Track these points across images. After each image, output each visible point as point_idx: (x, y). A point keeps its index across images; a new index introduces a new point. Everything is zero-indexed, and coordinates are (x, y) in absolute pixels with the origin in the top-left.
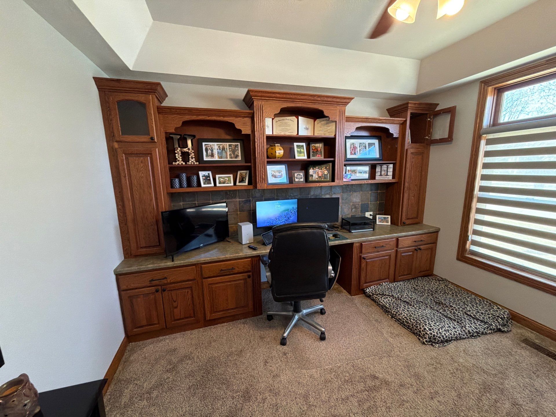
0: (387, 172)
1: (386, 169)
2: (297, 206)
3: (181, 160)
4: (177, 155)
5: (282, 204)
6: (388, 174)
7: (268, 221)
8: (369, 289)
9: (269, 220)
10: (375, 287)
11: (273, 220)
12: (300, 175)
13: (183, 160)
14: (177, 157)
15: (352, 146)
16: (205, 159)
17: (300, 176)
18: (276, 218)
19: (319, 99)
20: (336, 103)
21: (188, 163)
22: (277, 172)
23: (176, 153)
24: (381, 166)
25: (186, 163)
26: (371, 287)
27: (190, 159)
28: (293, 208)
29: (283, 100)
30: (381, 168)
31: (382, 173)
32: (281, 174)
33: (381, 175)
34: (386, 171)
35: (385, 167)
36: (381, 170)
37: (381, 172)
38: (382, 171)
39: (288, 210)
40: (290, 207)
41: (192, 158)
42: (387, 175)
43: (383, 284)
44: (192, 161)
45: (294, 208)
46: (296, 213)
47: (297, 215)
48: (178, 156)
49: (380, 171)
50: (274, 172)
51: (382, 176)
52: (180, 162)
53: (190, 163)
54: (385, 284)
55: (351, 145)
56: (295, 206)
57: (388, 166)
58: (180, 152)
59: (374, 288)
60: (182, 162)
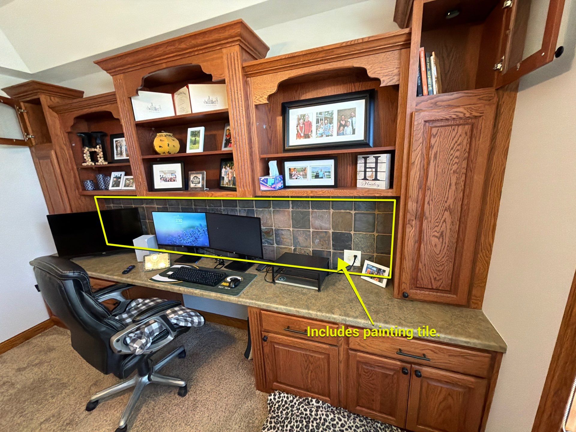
0: (376, 172)
1: (373, 165)
2: (206, 224)
3: (90, 160)
4: (85, 155)
5: (184, 218)
6: (378, 178)
7: (170, 239)
8: (275, 395)
9: (171, 237)
10: (288, 398)
11: (175, 237)
12: (197, 177)
13: (92, 161)
14: (85, 158)
15: (302, 121)
16: (116, 158)
17: (198, 180)
18: (179, 236)
19: (183, 46)
20: (215, 44)
21: (97, 163)
22: (169, 173)
23: (84, 153)
24: (365, 159)
25: (95, 164)
26: (282, 395)
27: (99, 159)
28: (201, 225)
29: (139, 64)
30: (365, 163)
31: (368, 174)
32: (174, 176)
33: (365, 179)
34: (374, 170)
35: (371, 159)
36: (366, 168)
37: (365, 171)
38: (367, 170)
39: (193, 227)
40: (197, 223)
41: (100, 158)
42: (376, 179)
43: (312, 401)
44: (101, 162)
45: (203, 225)
46: (207, 233)
47: (207, 235)
48: (87, 156)
49: (363, 170)
50: (165, 173)
51: (367, 181)
52: (89, 163)
53: (99, 164)
54: (315, 404)
55: (299, 119)
56: (204, 223)
57: (377, 158)
58: (88, 152)
59: (285, 399)
60: (91, 163)
